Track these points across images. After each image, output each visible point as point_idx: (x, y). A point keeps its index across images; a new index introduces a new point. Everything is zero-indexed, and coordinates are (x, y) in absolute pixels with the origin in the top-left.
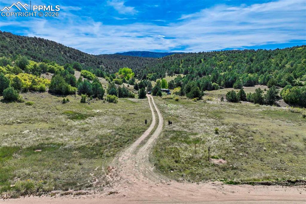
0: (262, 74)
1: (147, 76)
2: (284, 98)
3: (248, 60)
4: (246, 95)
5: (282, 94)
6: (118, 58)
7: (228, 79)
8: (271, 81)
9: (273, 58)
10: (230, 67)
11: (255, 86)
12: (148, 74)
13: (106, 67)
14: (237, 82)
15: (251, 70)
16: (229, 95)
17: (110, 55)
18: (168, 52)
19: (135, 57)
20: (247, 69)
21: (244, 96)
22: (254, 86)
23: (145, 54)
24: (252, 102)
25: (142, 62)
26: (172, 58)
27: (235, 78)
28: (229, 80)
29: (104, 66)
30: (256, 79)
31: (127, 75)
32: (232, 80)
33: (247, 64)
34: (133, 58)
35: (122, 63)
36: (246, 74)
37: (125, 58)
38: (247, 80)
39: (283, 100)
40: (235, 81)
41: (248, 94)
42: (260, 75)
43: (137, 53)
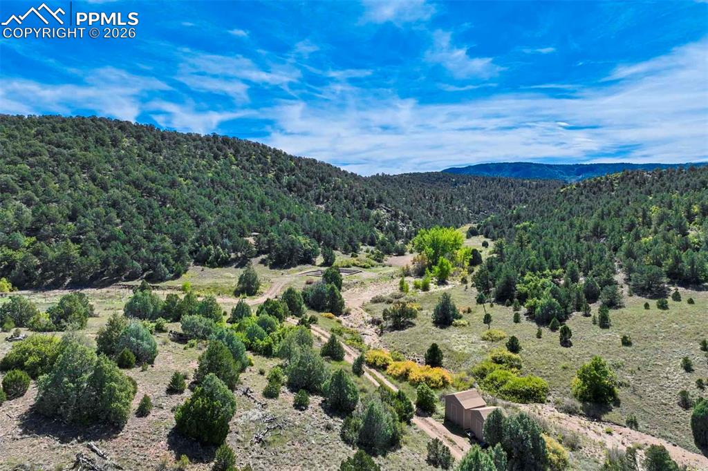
1: (518, 286)
6: (446, 182)
12: (523, 274)
13: (392, 216)
17: (427, 175)
18: (585, 163)
19: (493, 180)
23: (521, 169)
25: (510, 192)
26: (612, 185)
29: (388, 211)
31: (440, 262)
34: (486, 183)
35: (452, 198)
37: (464, 183)
43: (499, 167)
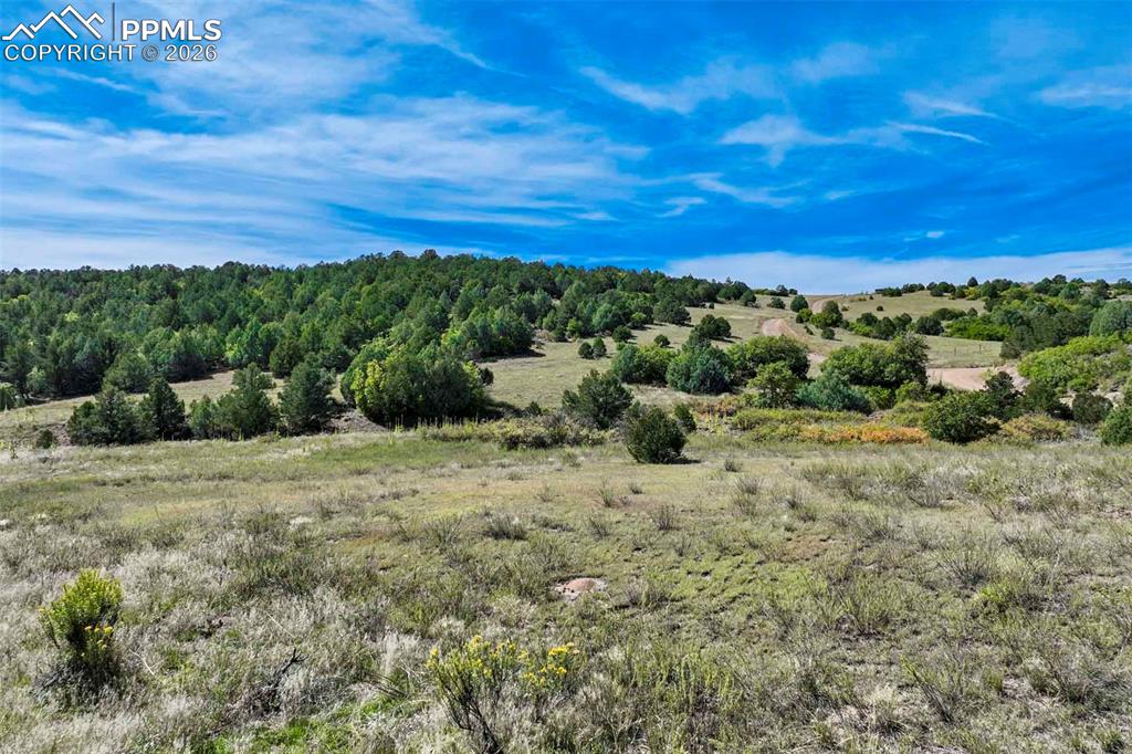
0: (237, 328)
2: (364, 400)
3: (155, 288)
4: (188, 410)
5: (353, 387)
7: (72, 351)
8: (285, 347)
9: (257, 287)
10: (71, 317)
11: (214, 376)
14: (122, 361)
15: (181, 318)
16: (87, 415)
20: (160, 315)
21: (173, 415)
22: (211, 378)
24: (226, 434)
27: (111, 346)
28: (79, 357)
30: (215, 349)
32: (92, 355)
33: (151, 304)
36: (162, 330)
38: (173, 351)
39: (357, 413)
40: (112, 359)
41: (193, 405)
42: (230, 329)
